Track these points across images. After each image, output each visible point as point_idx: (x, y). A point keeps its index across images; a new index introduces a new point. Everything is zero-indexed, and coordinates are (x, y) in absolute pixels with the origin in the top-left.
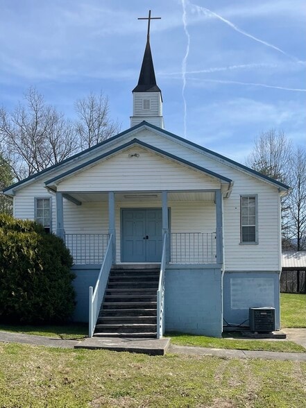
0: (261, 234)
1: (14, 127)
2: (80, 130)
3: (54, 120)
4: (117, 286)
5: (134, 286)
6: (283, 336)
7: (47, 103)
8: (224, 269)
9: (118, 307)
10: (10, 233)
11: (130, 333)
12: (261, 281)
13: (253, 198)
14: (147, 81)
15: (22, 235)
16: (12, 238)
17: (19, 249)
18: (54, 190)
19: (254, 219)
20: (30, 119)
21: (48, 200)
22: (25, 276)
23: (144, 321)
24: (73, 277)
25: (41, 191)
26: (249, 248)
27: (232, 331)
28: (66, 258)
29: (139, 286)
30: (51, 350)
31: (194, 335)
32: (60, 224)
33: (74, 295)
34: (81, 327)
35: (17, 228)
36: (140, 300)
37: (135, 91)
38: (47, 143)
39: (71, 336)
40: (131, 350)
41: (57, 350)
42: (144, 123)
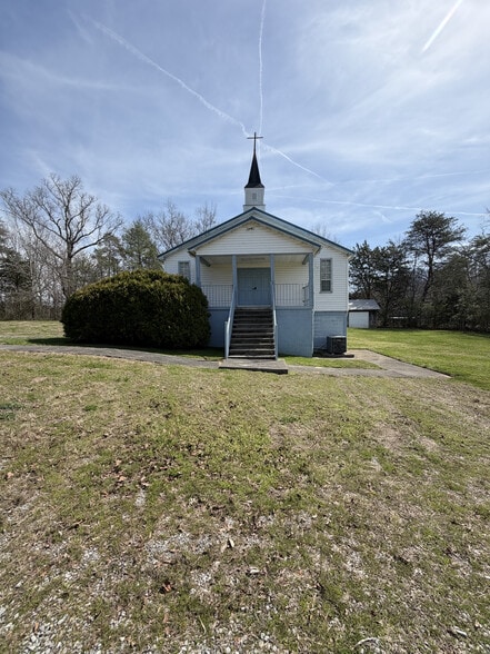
0: (334, 286)
1: (159, 224)
2: (198, 226)
3: (182, 220)
4: (240, 322)
5: (252, 322)
6: (353, 356)
7: (177, 210)
8: (314, 310)
9: (243, 337)
10: (165, 283)
11: (254, 356)
12: (334, 318)
13: (329, 261)
14: (255, 180)
15: (174, 285)
16: (167, 287)
17: (172, 295)
18: (193, 254)
19: (330, 276)
20: (168, 219)
21: (187, 263)
22: (177, 314)
23: (263, 347)
24: (209, 316)
25: (184, 256)
26: (327, 295)
27: (319, 353)
28: (204, 301)
29: (256, 322)
30: (204, 370)
31: (294, 356)
32: (198, 279)
33: (210, 328)
34: (218, 352)
35: (170, 280)
36: (258, 331)
37: (246, 187)
38: (178, 234)
39: (212, 358)
40: (263, 370)
41: (208, 370)
42: (254, 208)
